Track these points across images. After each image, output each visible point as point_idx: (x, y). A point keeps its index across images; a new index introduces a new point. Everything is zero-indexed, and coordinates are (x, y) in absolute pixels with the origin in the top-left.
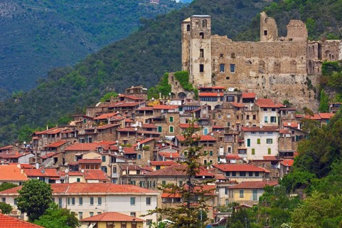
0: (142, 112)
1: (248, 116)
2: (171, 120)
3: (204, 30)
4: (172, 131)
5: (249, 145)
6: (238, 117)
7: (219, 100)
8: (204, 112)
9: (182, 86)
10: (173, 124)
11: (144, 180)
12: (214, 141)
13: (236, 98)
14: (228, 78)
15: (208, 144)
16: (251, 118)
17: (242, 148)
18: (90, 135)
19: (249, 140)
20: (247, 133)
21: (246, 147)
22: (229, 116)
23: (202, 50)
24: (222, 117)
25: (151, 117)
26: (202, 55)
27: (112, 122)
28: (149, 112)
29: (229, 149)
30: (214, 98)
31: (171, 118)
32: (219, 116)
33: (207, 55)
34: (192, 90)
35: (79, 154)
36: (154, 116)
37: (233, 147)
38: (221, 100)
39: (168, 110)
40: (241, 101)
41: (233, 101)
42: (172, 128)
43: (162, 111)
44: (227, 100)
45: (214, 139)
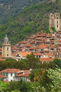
0: (48, 37)
2: (56, 40)
3: (58, 17)
4: (56, 42)
9: (53, 31)
18: (38, 43)
23: (57, 22)
25: (50, 39)
26: (57, 23)
27: (43, 40)
28: (50, 37)
33: (59, 23)
34: (56, 32)
39: (54, 37)
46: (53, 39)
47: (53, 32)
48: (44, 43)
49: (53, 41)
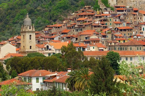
0: (97, 17)
1: (138, 18)
2: (111, 20)
4: (111, 25)
5: (144, 30)
6: (135, 19)
7: (124, 11)
8: (122, 17)
10: (111, 22)
11: (119, 47)
12: (132, 29)
13: (131, 11)
14: (122, 2)
15: (130, 30)
16: (140, 19)
17: (141, 31)
18: (81, 27)
19: (144, 28)
20: (143, 25)
21: (143, 31)
22: (131, 18)
24: (129, 19)
27: (89, 22)
28: (100, 17)
29: (137, 32)
30: (123, 11)
31: (110, 19)
32: (128, 18)
34: (110, 7)
35: (86, 36)
36: (102, 18)
37: (138, 31)
38: (125, 11)
39: (107, 16)
40: (133, 11)
41: (130, 11)
42: (111, 23)
43: (105, 17)
44: (128, 11)
45: (131, 28)
46: (105, 20)
47: (105, 7)
48: (91, 26)
49: (105, 22)
